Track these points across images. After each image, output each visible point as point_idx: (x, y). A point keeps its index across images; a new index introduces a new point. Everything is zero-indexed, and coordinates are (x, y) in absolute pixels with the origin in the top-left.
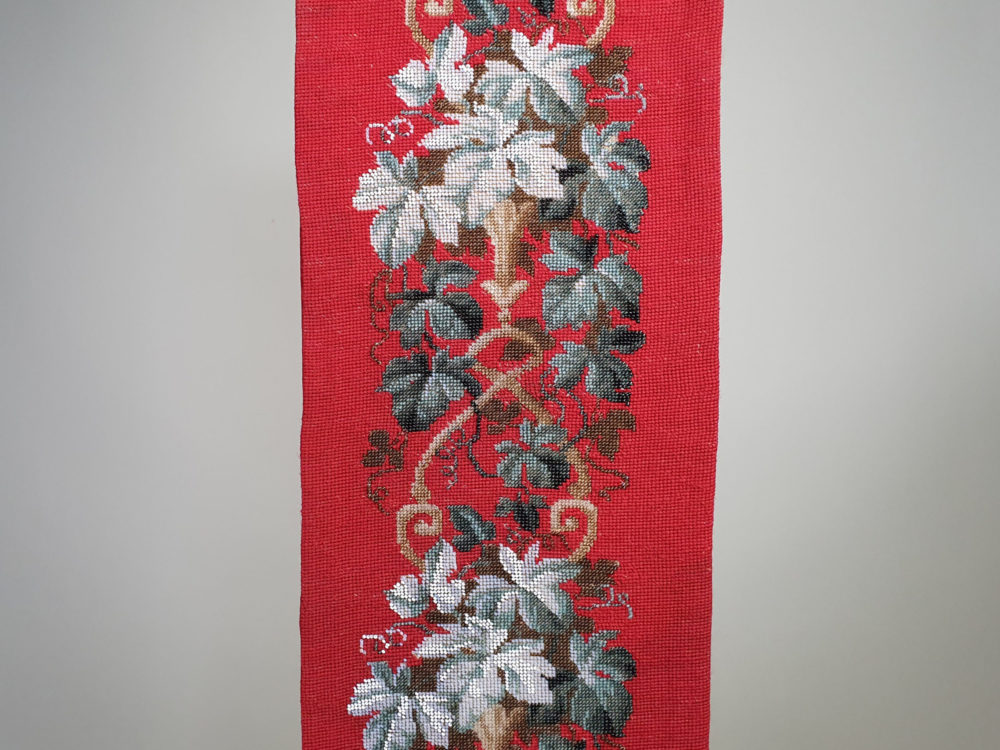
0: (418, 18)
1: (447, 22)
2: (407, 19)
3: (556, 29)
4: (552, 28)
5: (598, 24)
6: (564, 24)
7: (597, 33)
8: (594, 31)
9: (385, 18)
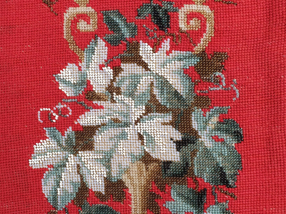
0: (73, 33)
1: (94, 36)
2: (65, 34)
3: (172, 40)
4: (169, 39)
5: (202, 36)
6: (177, 36)
7: (202, 42)
8: (199, 41)
9: (49, 33)
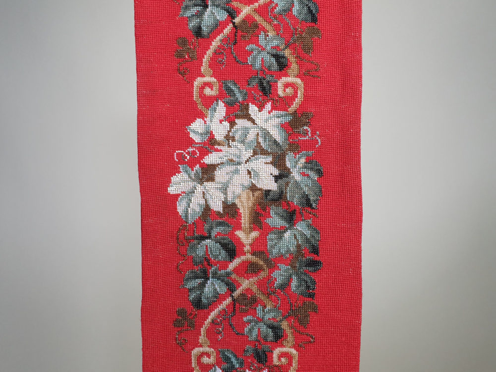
0: (200, 96)
1: (215, 99)
2: (195, 97)
3: (273, 103)
4: (270, 103)
5: (295, 100)
6: (277, 100)
7: (294, 105)
8: (292, 104)
9: (183, 96)
